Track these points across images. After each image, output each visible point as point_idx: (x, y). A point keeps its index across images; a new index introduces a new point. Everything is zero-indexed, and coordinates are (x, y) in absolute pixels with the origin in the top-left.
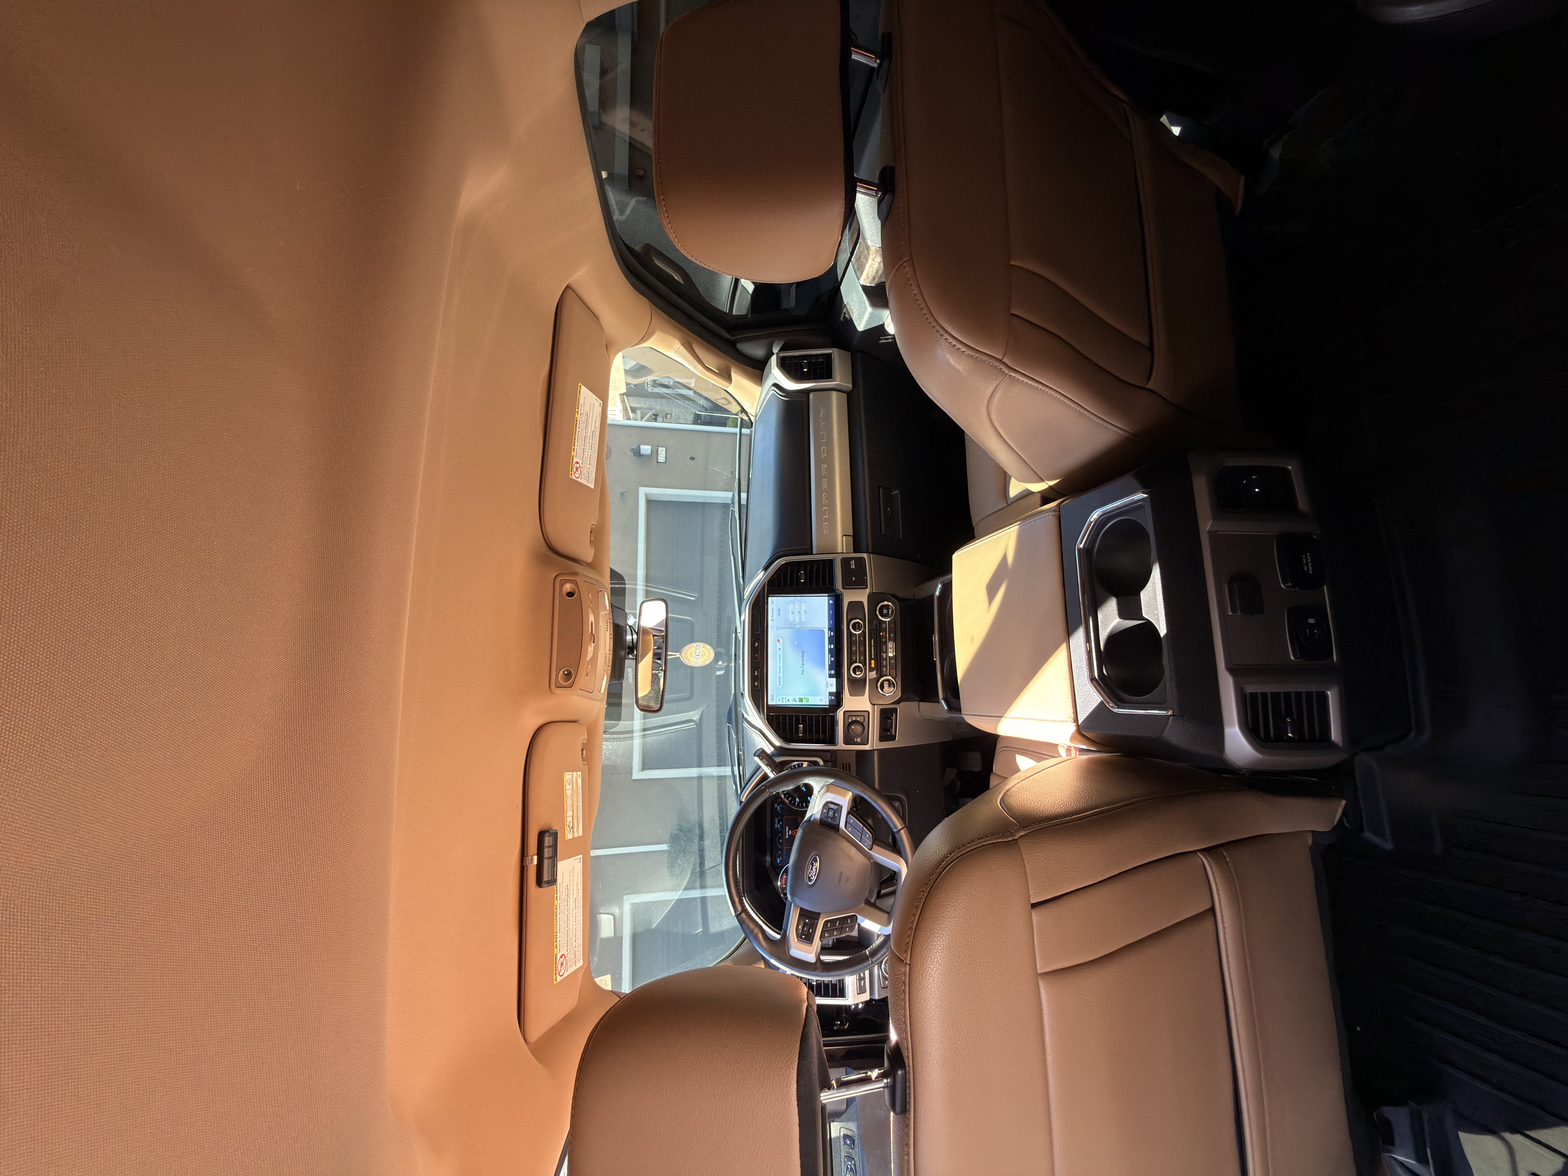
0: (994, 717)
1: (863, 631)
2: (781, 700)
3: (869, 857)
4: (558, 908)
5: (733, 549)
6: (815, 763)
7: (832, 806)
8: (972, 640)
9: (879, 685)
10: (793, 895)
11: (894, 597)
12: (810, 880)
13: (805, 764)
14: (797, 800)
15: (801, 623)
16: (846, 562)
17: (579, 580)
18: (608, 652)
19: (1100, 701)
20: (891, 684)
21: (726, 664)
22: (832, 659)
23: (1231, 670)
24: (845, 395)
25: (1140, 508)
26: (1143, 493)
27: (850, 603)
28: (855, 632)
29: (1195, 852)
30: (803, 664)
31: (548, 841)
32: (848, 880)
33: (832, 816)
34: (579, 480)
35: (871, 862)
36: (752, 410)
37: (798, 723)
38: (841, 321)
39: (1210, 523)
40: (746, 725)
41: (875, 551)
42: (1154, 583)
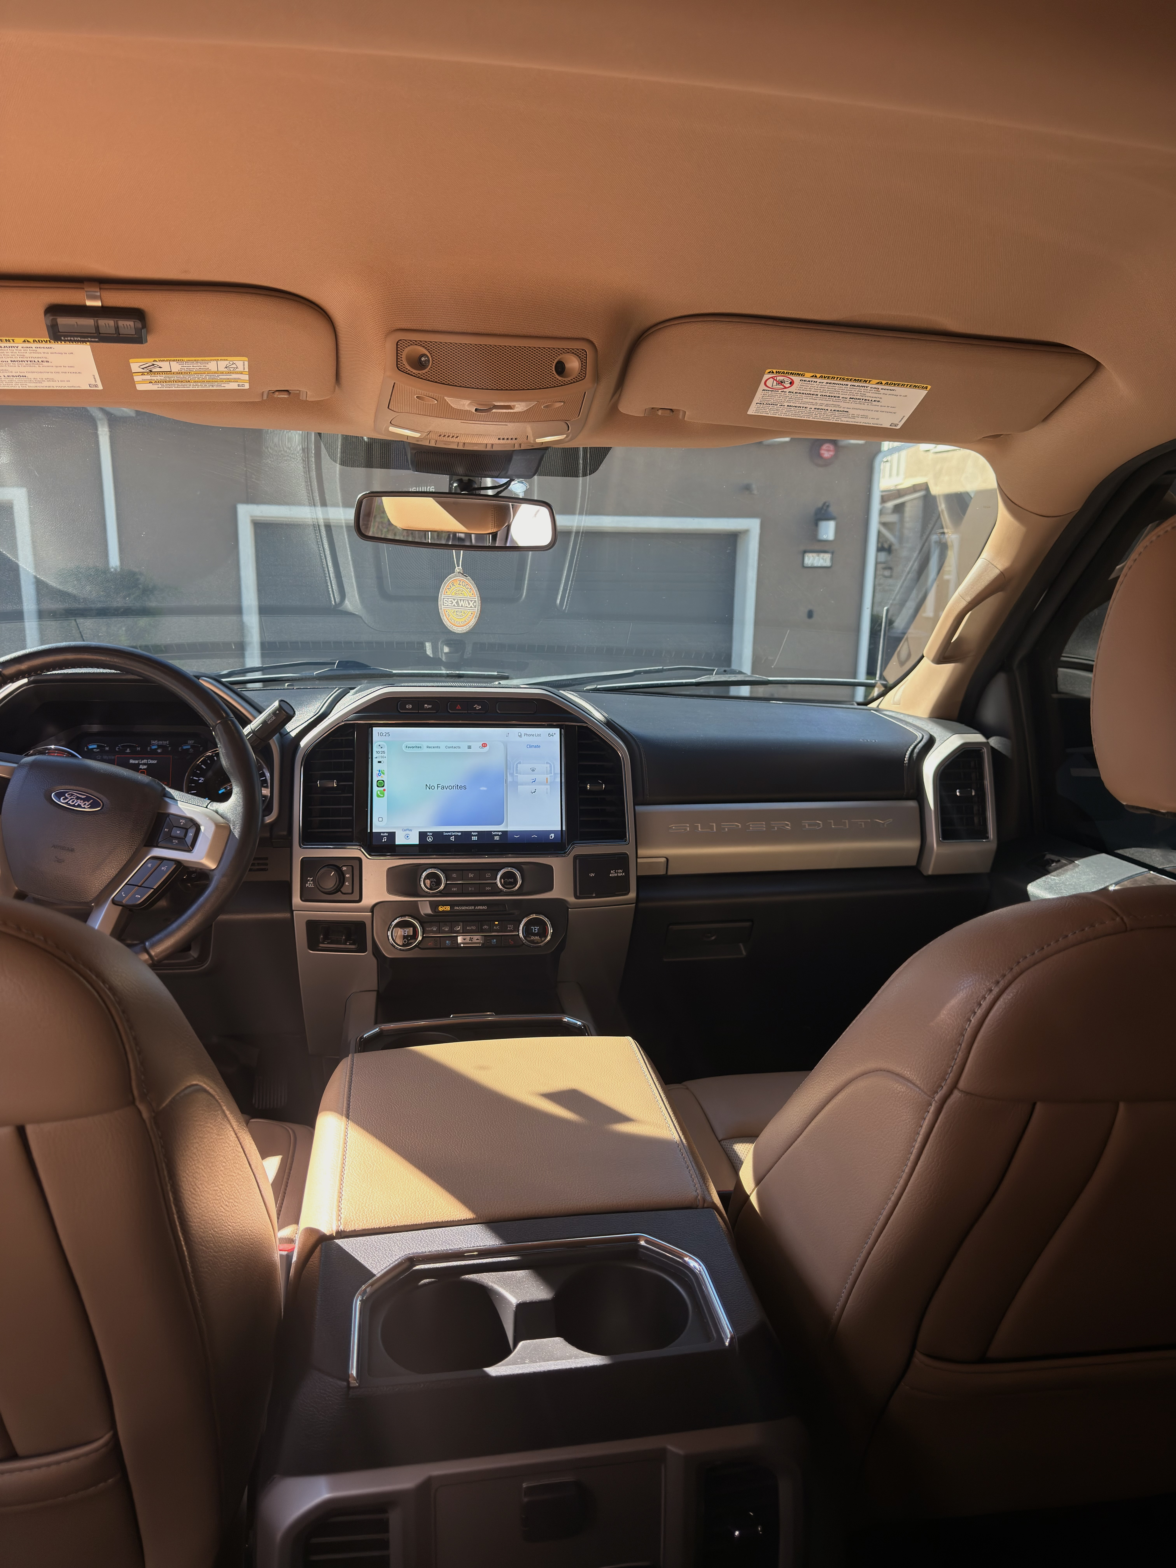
0: (348, 1105)
1: (501, 891)
2: (380, 750)
3: (100, 899)
4: (8, 344)
5: (646, 672)
6: (268, 810)
7: (191, 834)
8: (482, 1068)
9: (407, 919)
10: (33, 765)
11: (560, 944)
12: (59, 796)
13: (266, 792)
14: (202, 780)
15: (516, 784)
16: (622, 861)
17: (586, 384)
18: (462, 440)
19: (375, 1272)
20: (408, 939)
21: (444, 659)
22: (452, 839)
23: (426, 1486)
24: (913, 863)
25: (708, 1337)
26: (732, 1339)
27: (549, 869)
28: (499, 877)
29: (113, 1426)
30: (443, 788)
31: (128, 325)
32: (60, 861)
33: (173, 834)
34: (762, 386)
35: (91, 902)
36: (890, 704)
37: (339, 779)
38: (1044, 856)
39: (681, 1452)
40: (336, 692)
41: (640, 911)
42: (576, 1357)
